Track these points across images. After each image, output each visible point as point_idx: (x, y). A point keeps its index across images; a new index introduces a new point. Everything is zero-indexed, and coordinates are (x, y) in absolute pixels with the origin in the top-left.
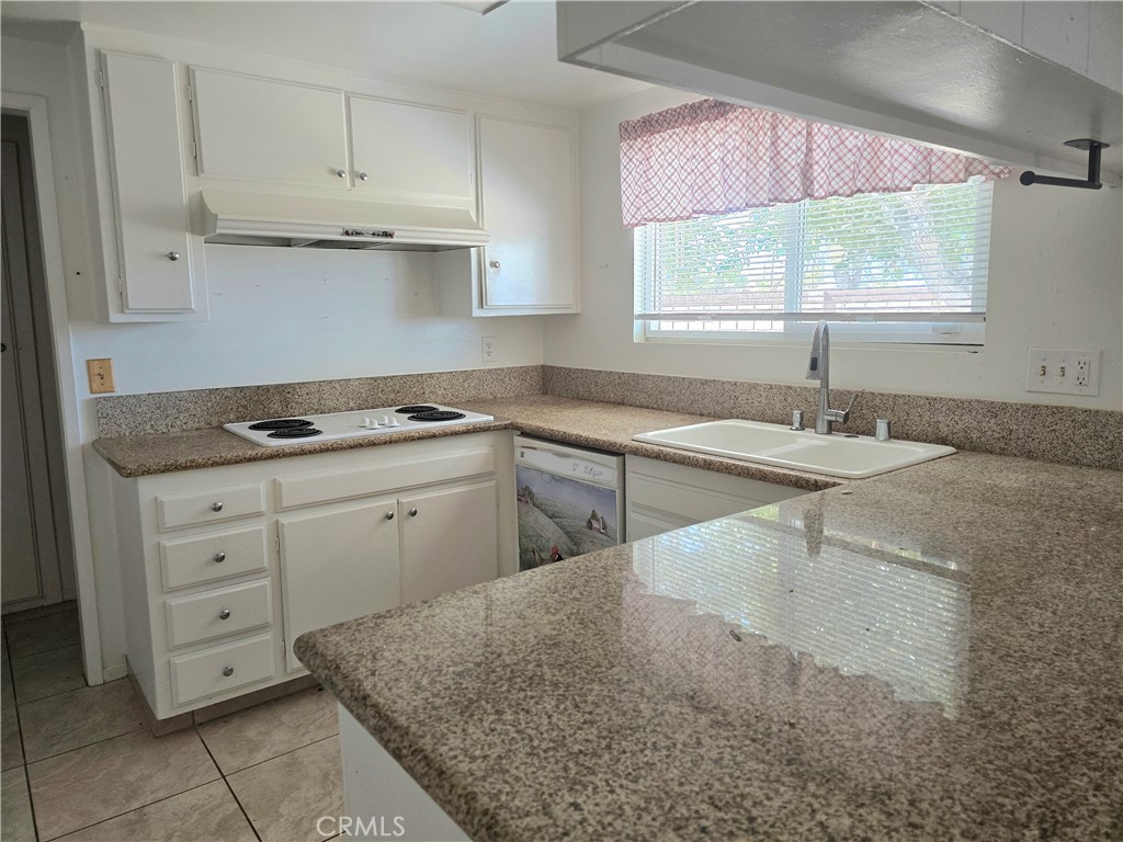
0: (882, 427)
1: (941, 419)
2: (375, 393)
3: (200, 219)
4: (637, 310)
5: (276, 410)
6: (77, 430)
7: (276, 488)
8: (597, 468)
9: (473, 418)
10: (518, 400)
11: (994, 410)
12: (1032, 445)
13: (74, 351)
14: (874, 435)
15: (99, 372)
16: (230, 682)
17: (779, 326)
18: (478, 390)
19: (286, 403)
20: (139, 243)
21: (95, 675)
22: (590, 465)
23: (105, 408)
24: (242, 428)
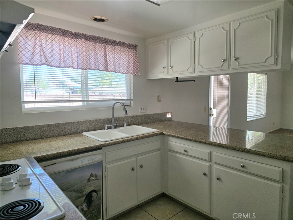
0: (125, 124)
1: (129, 120)
8: (93, 157)
11: (137, 117)
12: (142, 122)
14: (127, 126)
17: (80, 104)
22: (90, 157)
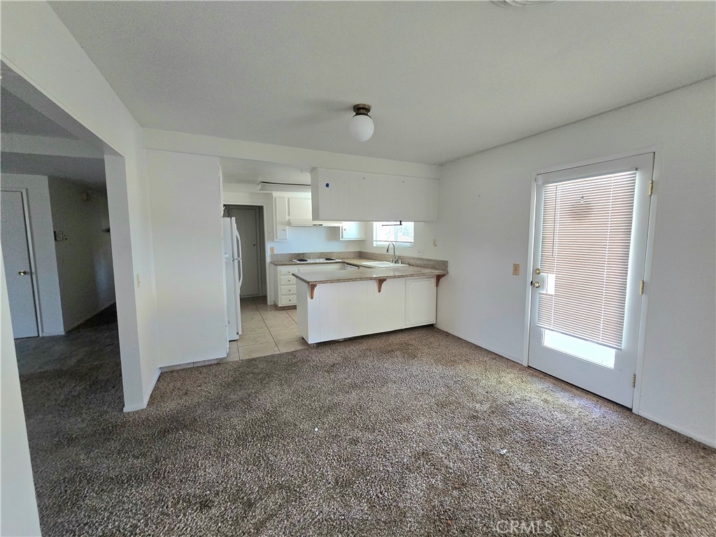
0: (400, 262)
2: (321, 255)
3: (289, 224)
4: (374, 239)
5: (301, 258)
6: (268, 259)
7: (299, 269)
9: (337, 260)
10: (354, 258)
12: (418, 264)
13: (268, 246)
15: (272, 249)
16: (290, 302)
18: (339, 255)
19: (304, 257)
20: (279, 228)
21: (269, 304)
23: (273, 256)
24: (295, 260)
